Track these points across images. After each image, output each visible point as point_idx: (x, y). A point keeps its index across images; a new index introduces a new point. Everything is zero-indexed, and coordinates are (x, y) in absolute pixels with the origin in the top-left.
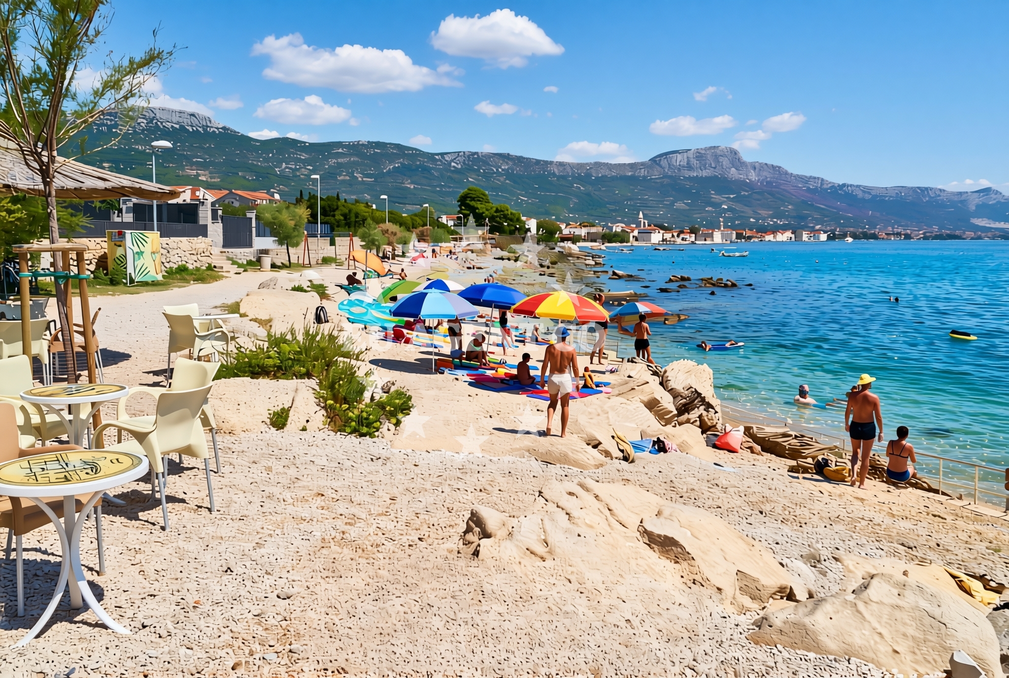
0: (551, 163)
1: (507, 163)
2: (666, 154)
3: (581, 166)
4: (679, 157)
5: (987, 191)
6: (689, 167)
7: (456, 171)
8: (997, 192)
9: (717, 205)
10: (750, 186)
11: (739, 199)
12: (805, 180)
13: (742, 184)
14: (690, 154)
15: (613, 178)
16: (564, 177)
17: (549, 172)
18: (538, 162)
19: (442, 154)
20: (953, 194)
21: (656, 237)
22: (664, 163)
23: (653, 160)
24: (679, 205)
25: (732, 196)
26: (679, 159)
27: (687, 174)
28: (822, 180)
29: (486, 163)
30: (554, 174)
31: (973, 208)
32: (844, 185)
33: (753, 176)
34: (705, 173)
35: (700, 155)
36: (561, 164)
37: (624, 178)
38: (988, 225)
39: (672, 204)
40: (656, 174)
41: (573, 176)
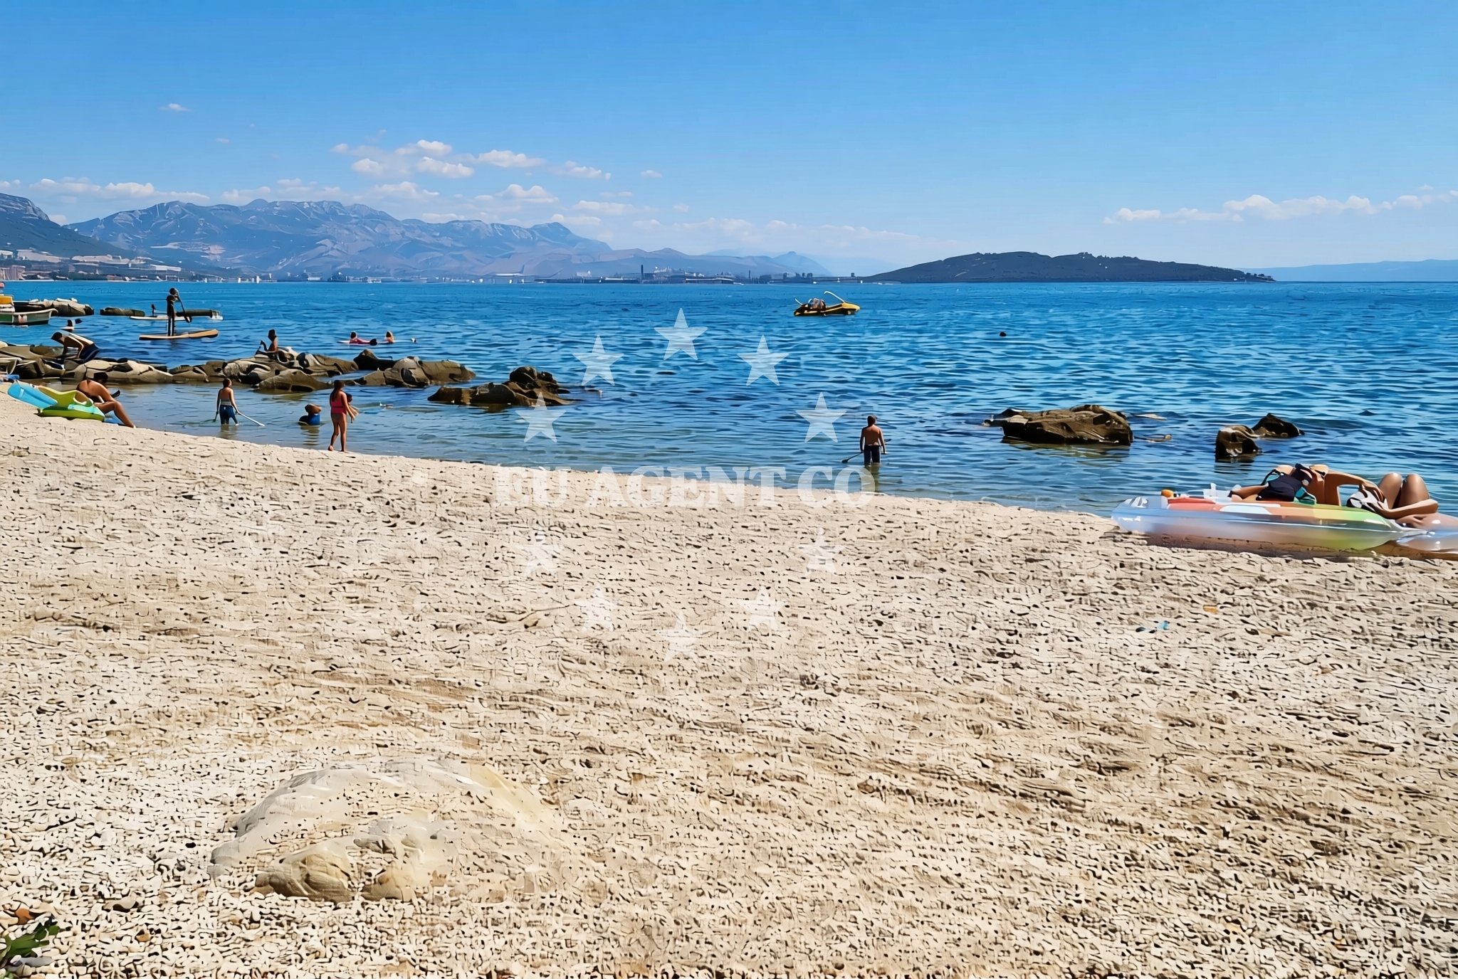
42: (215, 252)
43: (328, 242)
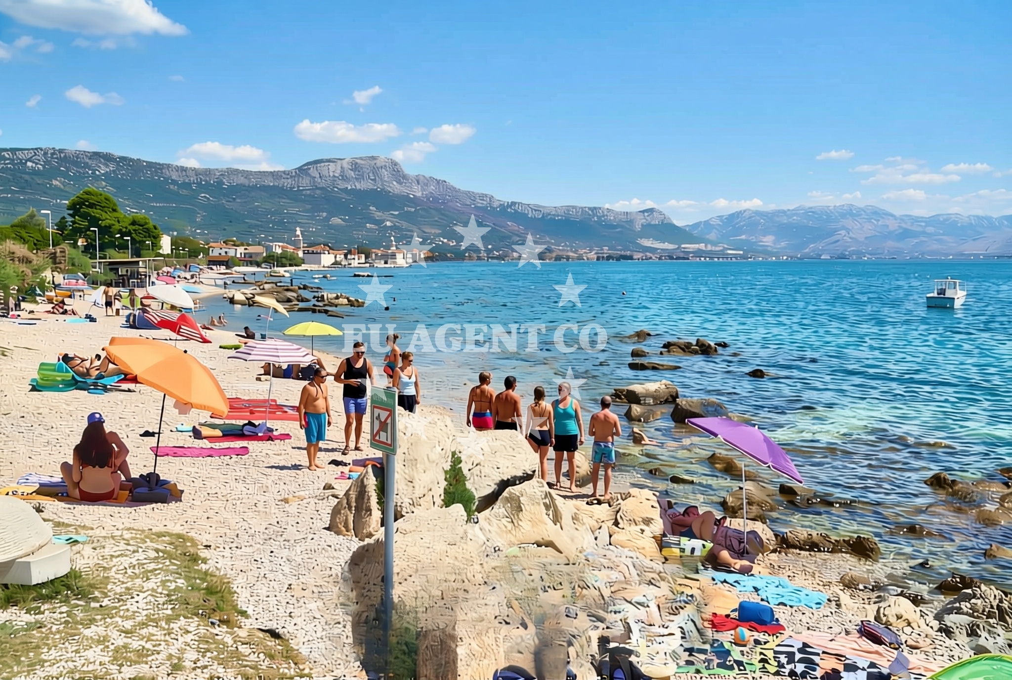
1: (107, 166)
2: (316, 162)
3: (208, 172)
4: (332, 166)
5: (651, 211)
6: (344, 178)
7: (35, 172)
8: (660, 213)
9: (378, 222)
10: (415, 201)
11: (406, 217)
13: (406, 200)
14: (344, 163)
15: (254, 187)
16: (185, 186)
17: (166, 179)
18: (150, 165)
19: (14, 150)
20: (621, 213)
21: (327, 259)
22: (313, 172)
23: (299, 168)
24: (336, 221)
25: (396, 213)
26: (334, 170)
27: (342, 185)
29: (76, 164)
30: (174, 182)
31: (638, 228)
32: (513, 203)
33: (417, 192)
34: (363, 186)
35: (355, 166)
36: (183, 169)
37: (265, 188)
38: (652, 246)
39: (327, 219)
40: (305, 182)
41: (199, 184)
42: (768, 241)
43: (843, 232)
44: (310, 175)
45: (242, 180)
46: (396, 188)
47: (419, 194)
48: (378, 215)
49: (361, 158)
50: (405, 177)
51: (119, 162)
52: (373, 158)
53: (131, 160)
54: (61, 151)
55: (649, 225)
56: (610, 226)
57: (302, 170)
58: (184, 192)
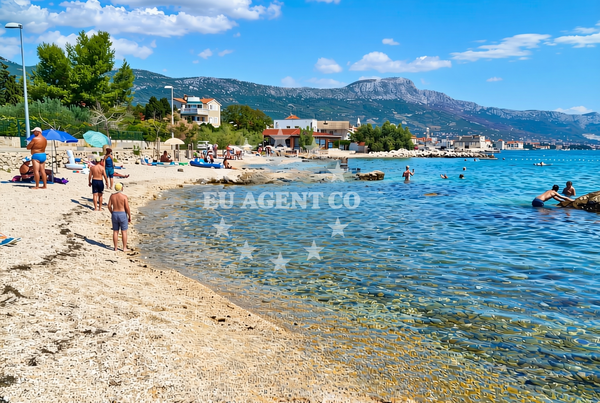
0: (270, 87)
1: (234, 88)
2: (359, 82)
4: (369, 85)
5: (593, 114)
6: (376, 93)
9: (399, 122)
10: (423, 107)
11: (415, 117)
12: (463, 104)
13: (416, 106)
14: (377, 83)
15: (319, 100)
16: (279, 99)
17: (268, 95)
18: (259, 86)
19: (183, 79)
22: (357, 89)
23: (348, 86)
24: (370, 121)
25: (409, 115)
26: (369, 87)
27: (374, 97)
28: (475, 104)
29: (217, 86)
30: (273, 97)
31: (583, 127)
32: (491, 108)
33: (424, 100)
34: (388, 97)
35: (384, 85)
36: (277, 89)
37: (326, 100)
38: (594, 139)
39: (365, 120)
40: (351, 97)
44: (354, 92)
45: (312, 94)
46: (409, 98)
47: (425, 102)
48: (397, 116)
49: (387, 79)
50: (415, 91)
51: (241, 85)
52: (395, 78)
53: (248, 83)
54: (209, 79)
55: (592, 124)
56: (561, 125)
57: (350, 88)
58: (278, 103)
